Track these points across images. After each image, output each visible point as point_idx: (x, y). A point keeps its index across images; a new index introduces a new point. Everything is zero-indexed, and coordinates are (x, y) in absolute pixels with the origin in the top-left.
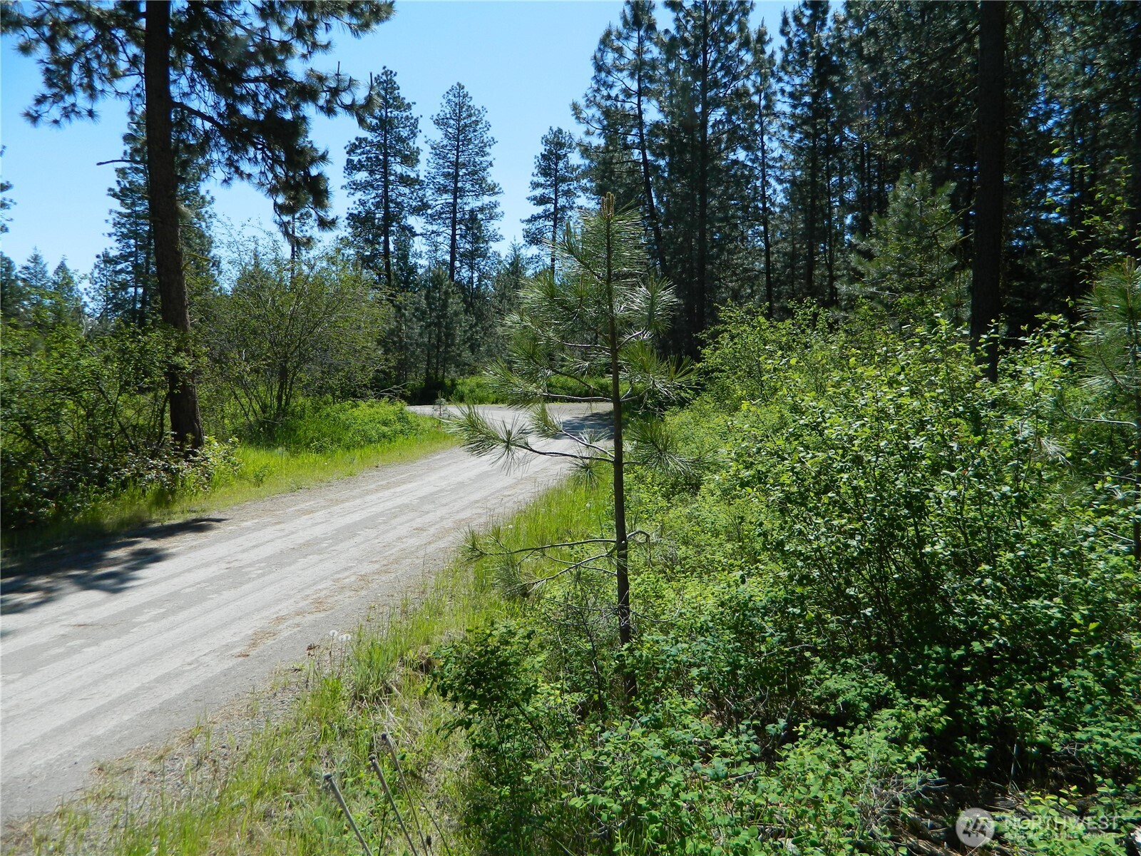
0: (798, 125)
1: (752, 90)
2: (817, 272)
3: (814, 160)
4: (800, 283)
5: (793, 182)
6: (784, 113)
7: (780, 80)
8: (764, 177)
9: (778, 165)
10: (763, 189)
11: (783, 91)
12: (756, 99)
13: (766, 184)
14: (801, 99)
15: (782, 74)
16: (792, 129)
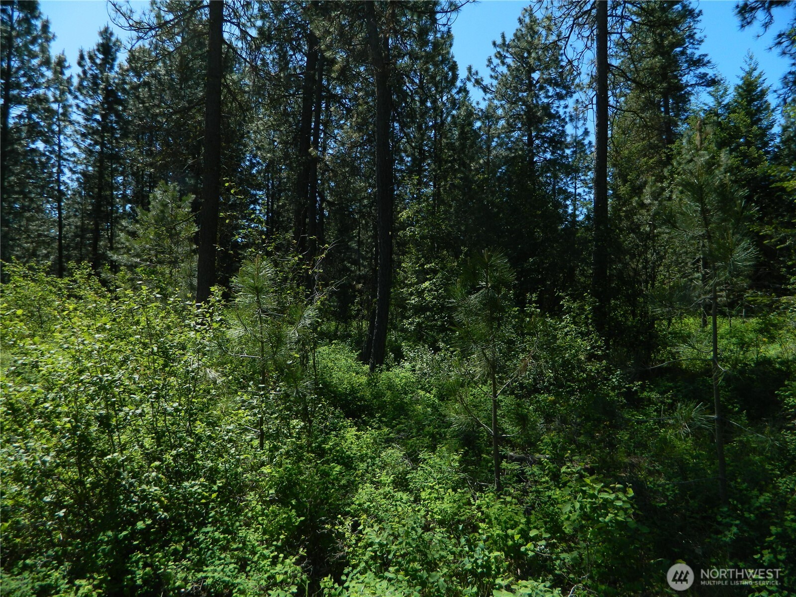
0: (89, 134)
1: (52, 99)
2: (101, 243)
3: (101, 161)
4: (87, 250)
5: (84, 174)
6: (78, 123)
7: (76, 97)
8: (59, 166)
9: (72, 159)
10: (58, 176)
11: (78, 106)
12: (55, 106)
13: (60, 172)
14: (92, 116)
15: (78, 94)
16: (84, 135)
